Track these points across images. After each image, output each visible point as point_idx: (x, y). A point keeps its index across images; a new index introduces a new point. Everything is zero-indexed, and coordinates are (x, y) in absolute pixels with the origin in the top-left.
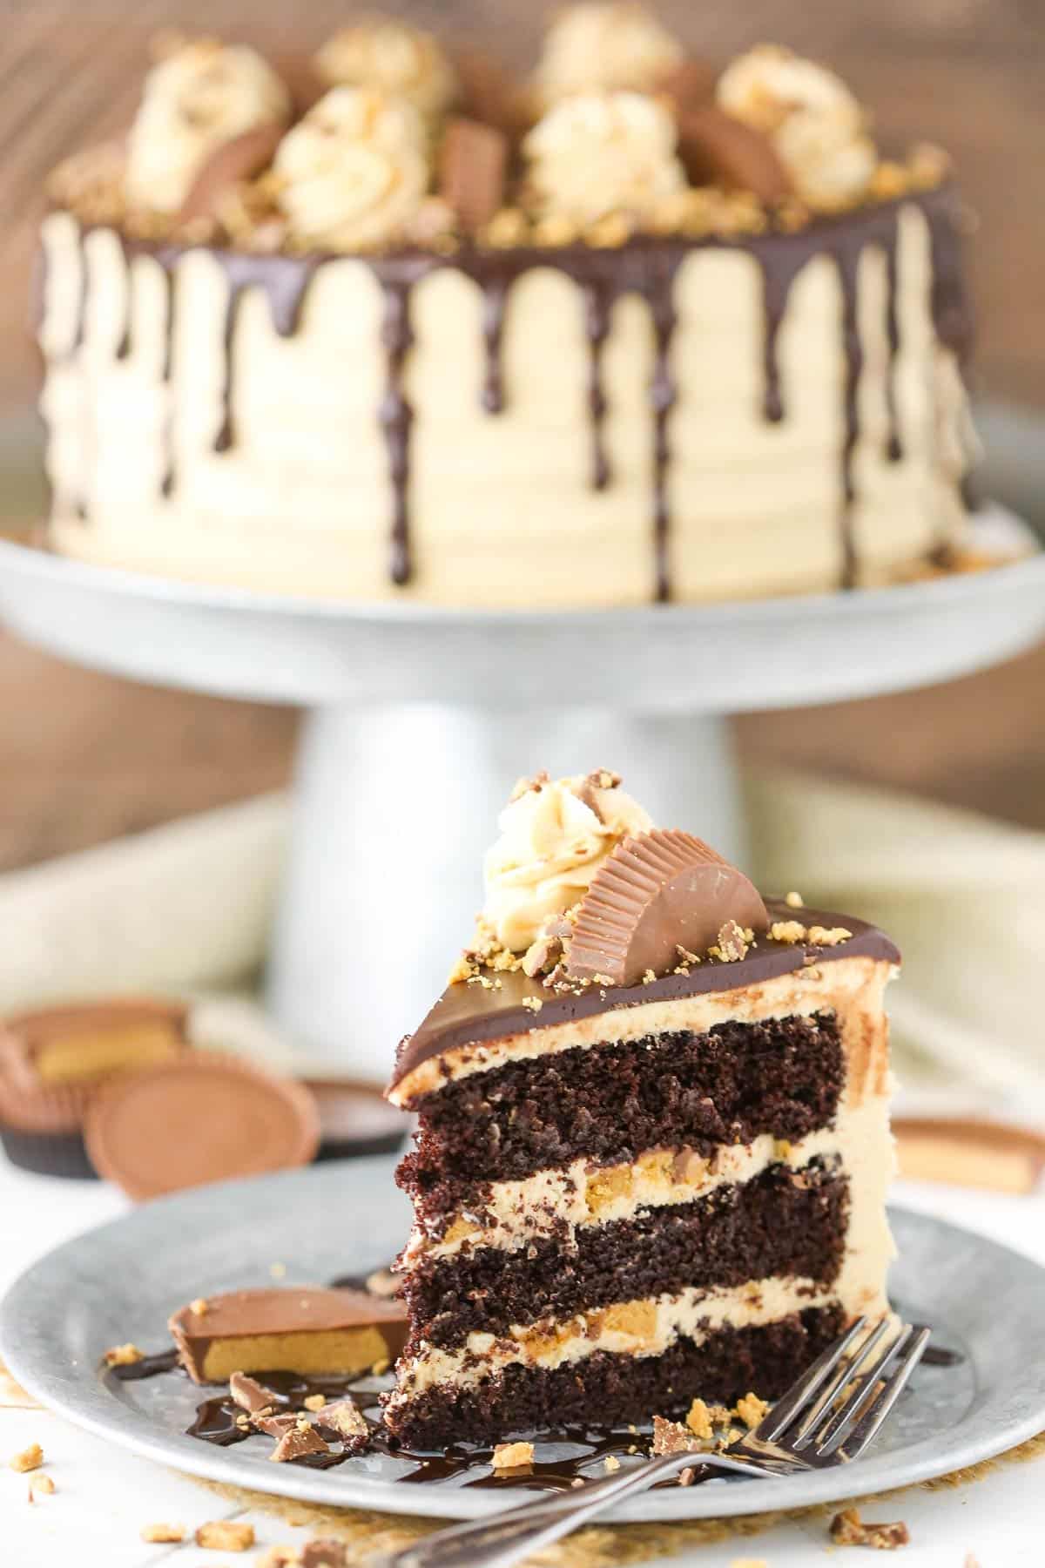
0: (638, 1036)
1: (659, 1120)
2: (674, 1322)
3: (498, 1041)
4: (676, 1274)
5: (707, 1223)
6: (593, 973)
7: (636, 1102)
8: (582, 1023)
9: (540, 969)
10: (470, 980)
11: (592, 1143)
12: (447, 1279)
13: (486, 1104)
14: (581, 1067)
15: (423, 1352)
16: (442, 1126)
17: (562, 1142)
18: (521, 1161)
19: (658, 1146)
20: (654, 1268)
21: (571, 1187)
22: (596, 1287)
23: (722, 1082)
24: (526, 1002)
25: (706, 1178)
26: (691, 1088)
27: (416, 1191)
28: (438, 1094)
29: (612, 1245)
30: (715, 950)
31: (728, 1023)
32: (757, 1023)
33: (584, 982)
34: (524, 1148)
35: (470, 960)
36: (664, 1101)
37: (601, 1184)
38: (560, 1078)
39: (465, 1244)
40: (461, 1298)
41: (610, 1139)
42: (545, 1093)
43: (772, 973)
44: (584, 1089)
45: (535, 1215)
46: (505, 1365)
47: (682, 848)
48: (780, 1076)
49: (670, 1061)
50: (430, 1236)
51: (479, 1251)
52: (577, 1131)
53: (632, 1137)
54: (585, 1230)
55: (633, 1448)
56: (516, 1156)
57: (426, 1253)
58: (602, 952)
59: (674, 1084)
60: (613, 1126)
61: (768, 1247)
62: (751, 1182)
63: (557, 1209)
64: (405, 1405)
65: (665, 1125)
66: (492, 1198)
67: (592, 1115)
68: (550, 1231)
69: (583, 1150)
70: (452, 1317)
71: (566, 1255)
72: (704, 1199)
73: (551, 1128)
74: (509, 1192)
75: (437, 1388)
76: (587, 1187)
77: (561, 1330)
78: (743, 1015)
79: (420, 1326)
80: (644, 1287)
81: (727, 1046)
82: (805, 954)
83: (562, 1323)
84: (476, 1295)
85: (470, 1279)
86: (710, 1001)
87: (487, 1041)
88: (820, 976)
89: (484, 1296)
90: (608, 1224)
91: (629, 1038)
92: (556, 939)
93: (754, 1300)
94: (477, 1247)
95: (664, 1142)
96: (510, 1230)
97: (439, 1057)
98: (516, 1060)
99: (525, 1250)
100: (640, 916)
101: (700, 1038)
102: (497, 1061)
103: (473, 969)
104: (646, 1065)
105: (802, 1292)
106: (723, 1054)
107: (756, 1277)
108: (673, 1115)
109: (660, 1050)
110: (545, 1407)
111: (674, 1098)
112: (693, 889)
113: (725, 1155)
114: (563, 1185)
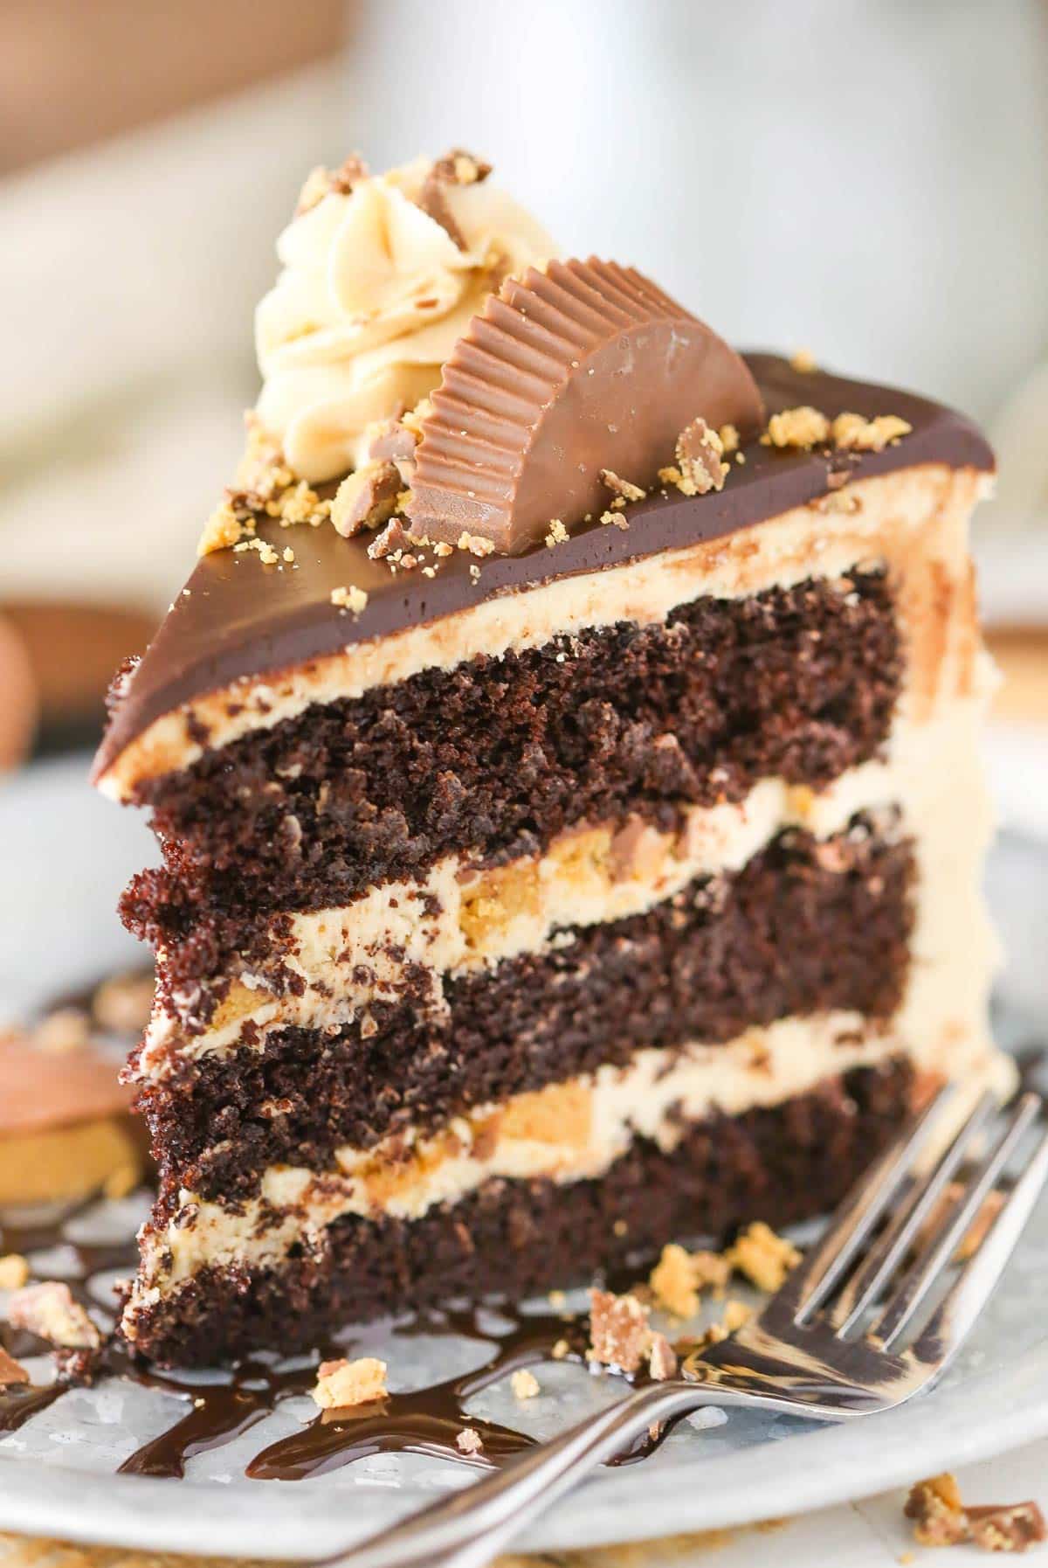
0: (540, 640)
1: (583, 780)
2: (623, 1114)
3: (290, 672)
4: (623, 1033)
5: (673, 943)
6: (457, 531)
7: (541, 755)
8: (439, 626)
9: (361, 523)
10: (240, 548)
11: (467, 831)
12: (221, 1087)
13: (275, 787)
14: (442, 703)
15: (184, 1214)
16: (196, 827)
17: (413, 834)
18: (343, 874)
19: (583, 822)
20: (584, 1028)
21: (433, 907)
22: (485, 1071)
23: (692, 704)
24: (338, 596)
25: (668, 866)
26: (637, 721)
27: (156, 940)
28: (186, 775)
29: (511, 997)
30: (671, 473)
31: (699, 600)
32: (750, 598)
33: (441, 549)
34: (346, 851)
35: (238, 505)
36: (591, 748)
37: (485, 897)
38: (404, 725)
39: (249, 1029)
40: (248, 1117)
41: (499, 821)
42: (379, 754)
43: (773, 508)
44: (448, 740)
45: (370, 962)
46: (330, 1219)
47: (606, 295)
48: (792, 683)
49: (597, 675)
50: (184, 1022)
51: (275, 1036)
52: (440, 812)
53: (537, 814)
54: (460, 979)
55: (560, 1348)
56: (332, 867)
57: (178, 1052)
58: (471, 494)
59: (608, 718)
60: (503, 798)
61: (782, 971)
62: (749, 865)
63: (409, 948)
64: (157, 1307)
65: (595, 787)
66: (294, 941)
67: (463, 783)
68: (398, 988)
69: (450, 843)
70: (231, 1150)
71: (429, 1025)
72: (667, 904)
73: (394, 815)
74: (322, 928)
75: (214, 1271)
76: (462, 905)
77: (427, 1149)
78: (725, 586)
79: (176, 1170)
80: (569, 1062)
81: (698, 641)
82: (829, 468)
83: (427, 1138)
84: (273, 1109)
85: (261, 1082)
86: (665, 566)
87: (270, 674)
88: (858, 504)
89: (288, 1110)
90: (500, 963)
91: (526, 645)
92: (388, 466)
93: (760, 1063)
94: (270, 1031)
95: (594, 816)
96: (329, 994)
97: (185, 709)
98: (325, 701)
99: (357, 1024)
100: (534, 427)
101: (650, 633)
102: (290, 707)
103: (243, 523)
104: (556, 685)
105: (842, 1039)
106: (693, 655)
107: (762, 1020)
108: (607, 769)
109: (582, 660)
110: (405, 1279)
111: (607, 743)
112: (628, 369)
113: (702, 827)
114: (419, 906)
